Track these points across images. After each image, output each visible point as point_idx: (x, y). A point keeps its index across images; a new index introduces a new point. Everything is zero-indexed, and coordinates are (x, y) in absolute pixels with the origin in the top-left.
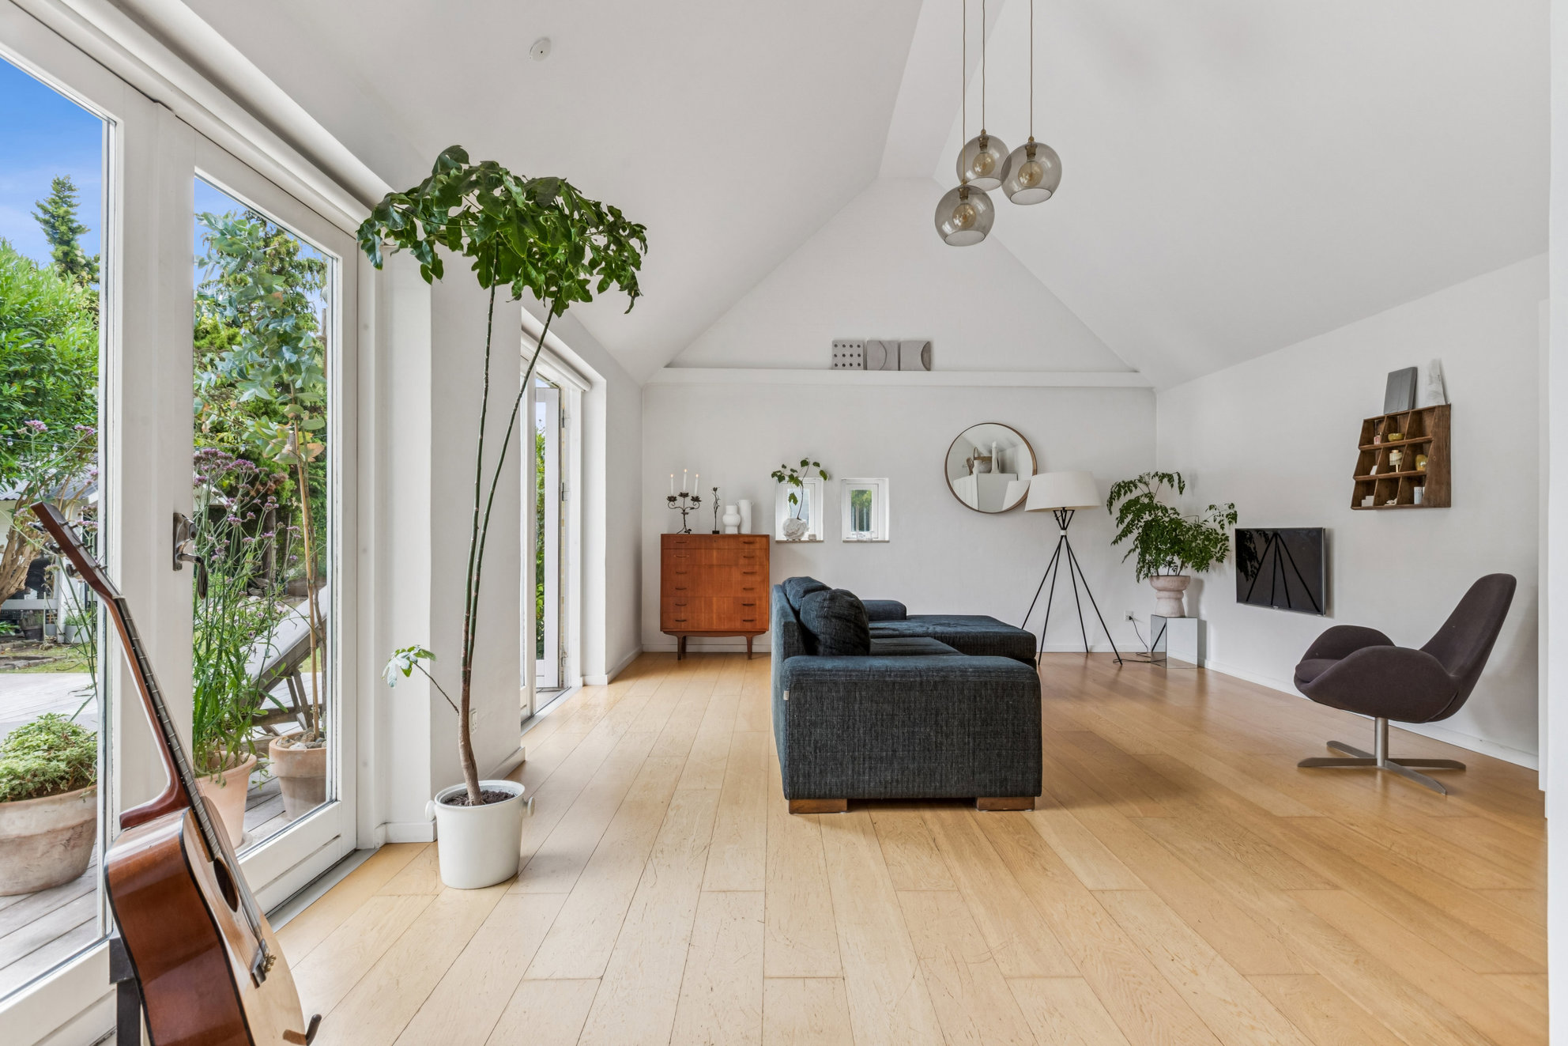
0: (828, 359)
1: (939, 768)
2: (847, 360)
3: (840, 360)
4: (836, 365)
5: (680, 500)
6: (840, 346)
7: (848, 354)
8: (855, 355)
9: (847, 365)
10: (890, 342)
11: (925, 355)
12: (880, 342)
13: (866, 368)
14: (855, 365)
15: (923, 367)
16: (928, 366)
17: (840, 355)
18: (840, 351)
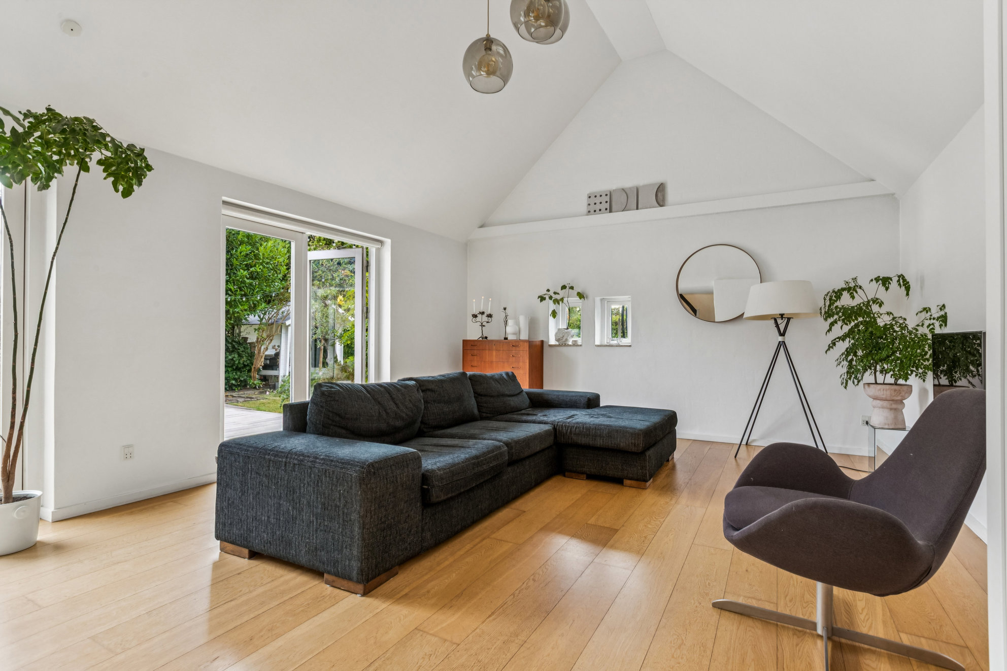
0: (584, 208)
1: (294, 539)
2: (598, 207)
3: (592, 208)
4: (589, 212)
5: (479, 316)
6: (593, 197)
7: (598, 202)
8: (604, 202)
9: (597, 210)
10: (630, 188)
11: (659, 194)
12: (623, 189)
13: (611, 211)
14: (603, 209)
15: (658, 205)
16: (662, 204)
17: (592, 204)
18: (593, 200)
